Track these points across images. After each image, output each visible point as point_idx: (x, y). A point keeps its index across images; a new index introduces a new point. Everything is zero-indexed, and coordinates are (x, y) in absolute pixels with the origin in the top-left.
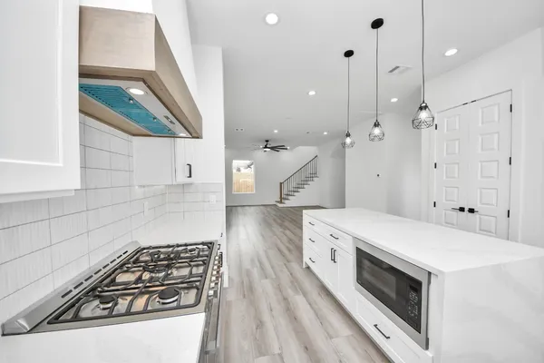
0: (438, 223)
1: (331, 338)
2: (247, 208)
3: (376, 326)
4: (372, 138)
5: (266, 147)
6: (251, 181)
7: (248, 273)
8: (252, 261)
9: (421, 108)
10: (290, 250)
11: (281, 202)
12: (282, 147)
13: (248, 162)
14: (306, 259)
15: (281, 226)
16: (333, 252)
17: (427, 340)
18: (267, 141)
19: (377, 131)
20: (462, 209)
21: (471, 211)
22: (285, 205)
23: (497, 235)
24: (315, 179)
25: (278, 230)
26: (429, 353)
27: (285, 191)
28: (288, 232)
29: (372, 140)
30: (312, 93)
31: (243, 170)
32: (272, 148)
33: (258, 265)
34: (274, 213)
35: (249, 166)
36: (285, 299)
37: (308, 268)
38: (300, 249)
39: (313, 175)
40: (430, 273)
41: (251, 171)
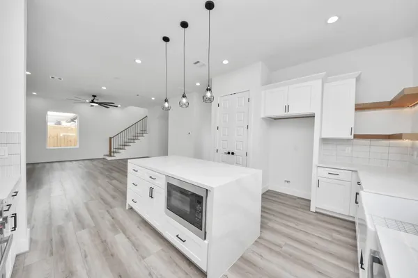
0: (218, 162)
1: (144, 258)
2: (67, 163)
3: (177, 236)
4: (181, 105)
5: (93, 102)
6: (74, 134)
7: (60, 229)
8: (67, 215)
9: (207, 90)
10: (114, 197)
11: (110, 155)
12: (111, 104)
13: (72, 115)
14: (129, 202)
15: (108, 177)
16: (151, 189)
17: (206, 232)
18: (94, 96)
19: (184, 100)
20: (229, 153)
21: (233, 154)
22: (113, 158)
23: (242, 165)
24: (144, 135)
25: (103, 181)
26: (206, 242)
27: (115, 145)
28: (114, 182)
29: (181, 106)
30: (138, 61)
31: (64, 124)
32: (100, 104)
33: (75, 219)
34: (102, 166)
35: (73, 120)
36: (104, 242)
37: (131, 208)
38: (124, 194)
39: (144, 132)
40: (207, 190)
41: (74, 125)
